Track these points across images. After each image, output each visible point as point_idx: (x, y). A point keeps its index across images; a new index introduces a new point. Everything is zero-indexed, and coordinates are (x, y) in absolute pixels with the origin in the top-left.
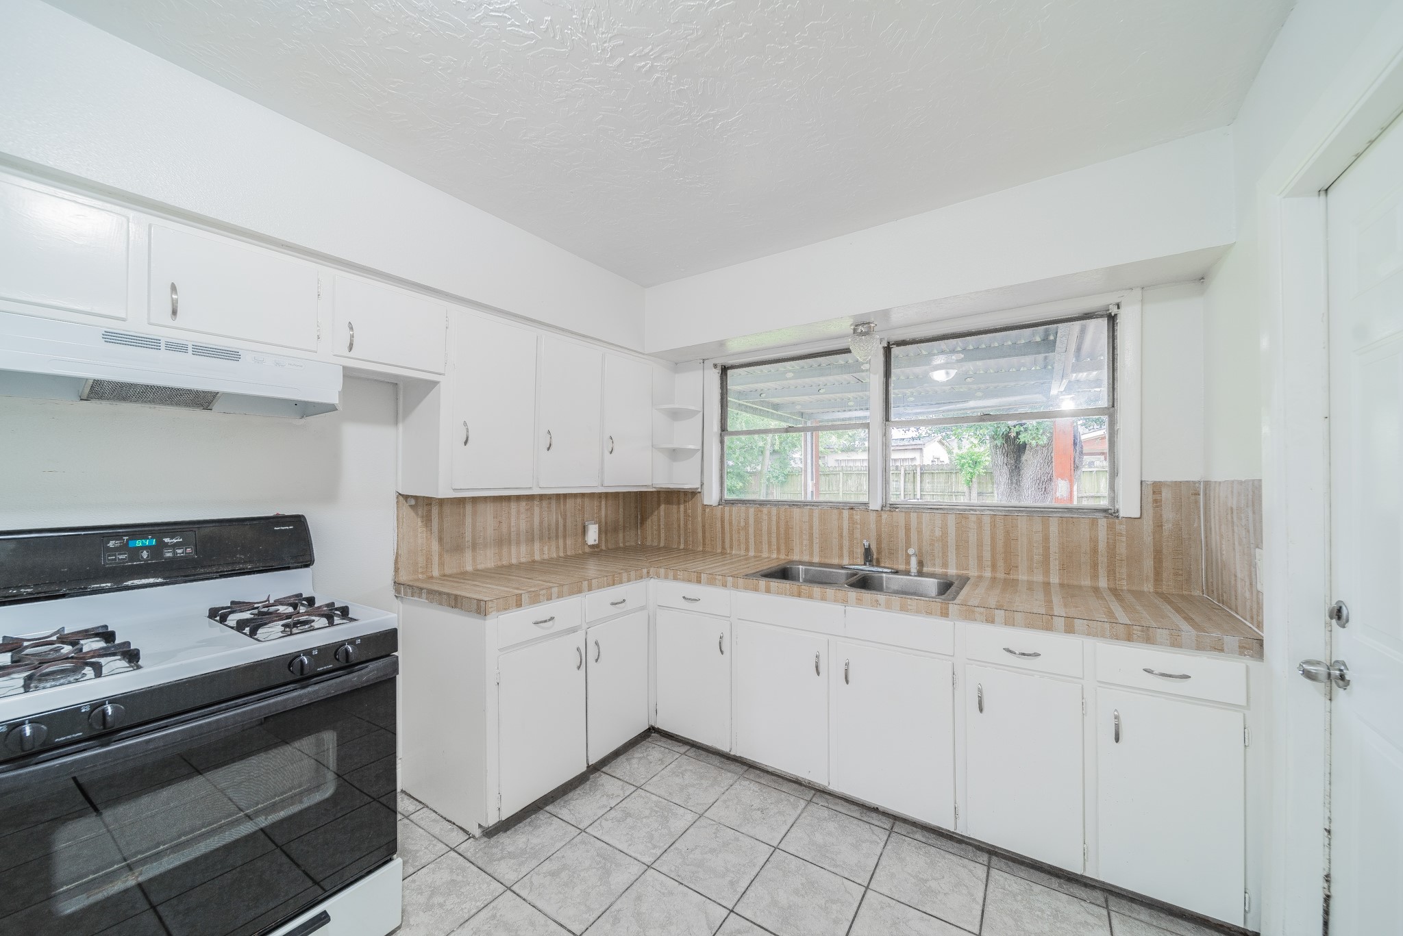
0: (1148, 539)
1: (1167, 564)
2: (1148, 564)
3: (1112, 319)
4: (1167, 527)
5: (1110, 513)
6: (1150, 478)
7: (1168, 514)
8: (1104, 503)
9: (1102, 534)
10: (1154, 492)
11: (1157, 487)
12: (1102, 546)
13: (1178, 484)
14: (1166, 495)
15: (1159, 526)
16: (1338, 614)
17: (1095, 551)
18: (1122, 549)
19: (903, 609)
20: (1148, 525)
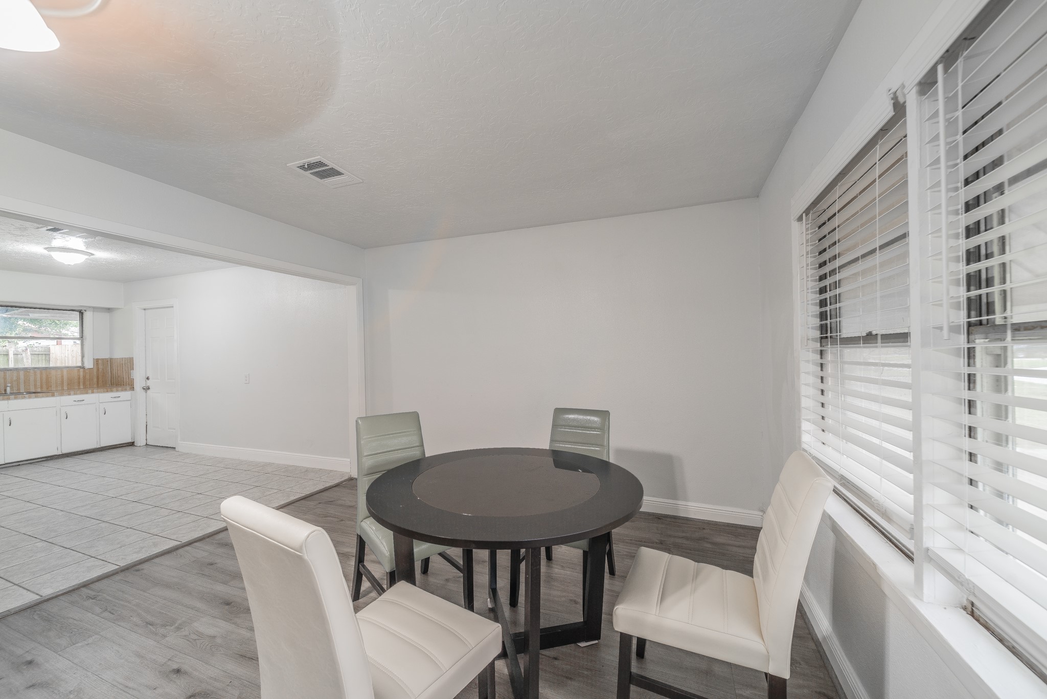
0: (95, 373)
1: (100, 379)
2: (95, 380)
3: (81, 313)
4: (100, 370)
5: (83, 367)
6: (96, 358)
7: (101, 367)
8: (79, 364)
9: (81, 374)
10: (97, 361)
11: (97, 360)
12: (81, 377)
13: (103, 359)
14: (100, 362)
15: (98, 370)
16: (148, 378)
17: (79, 378)
18: (88, 377)
19: (36, 397)
20: (95, 371)
